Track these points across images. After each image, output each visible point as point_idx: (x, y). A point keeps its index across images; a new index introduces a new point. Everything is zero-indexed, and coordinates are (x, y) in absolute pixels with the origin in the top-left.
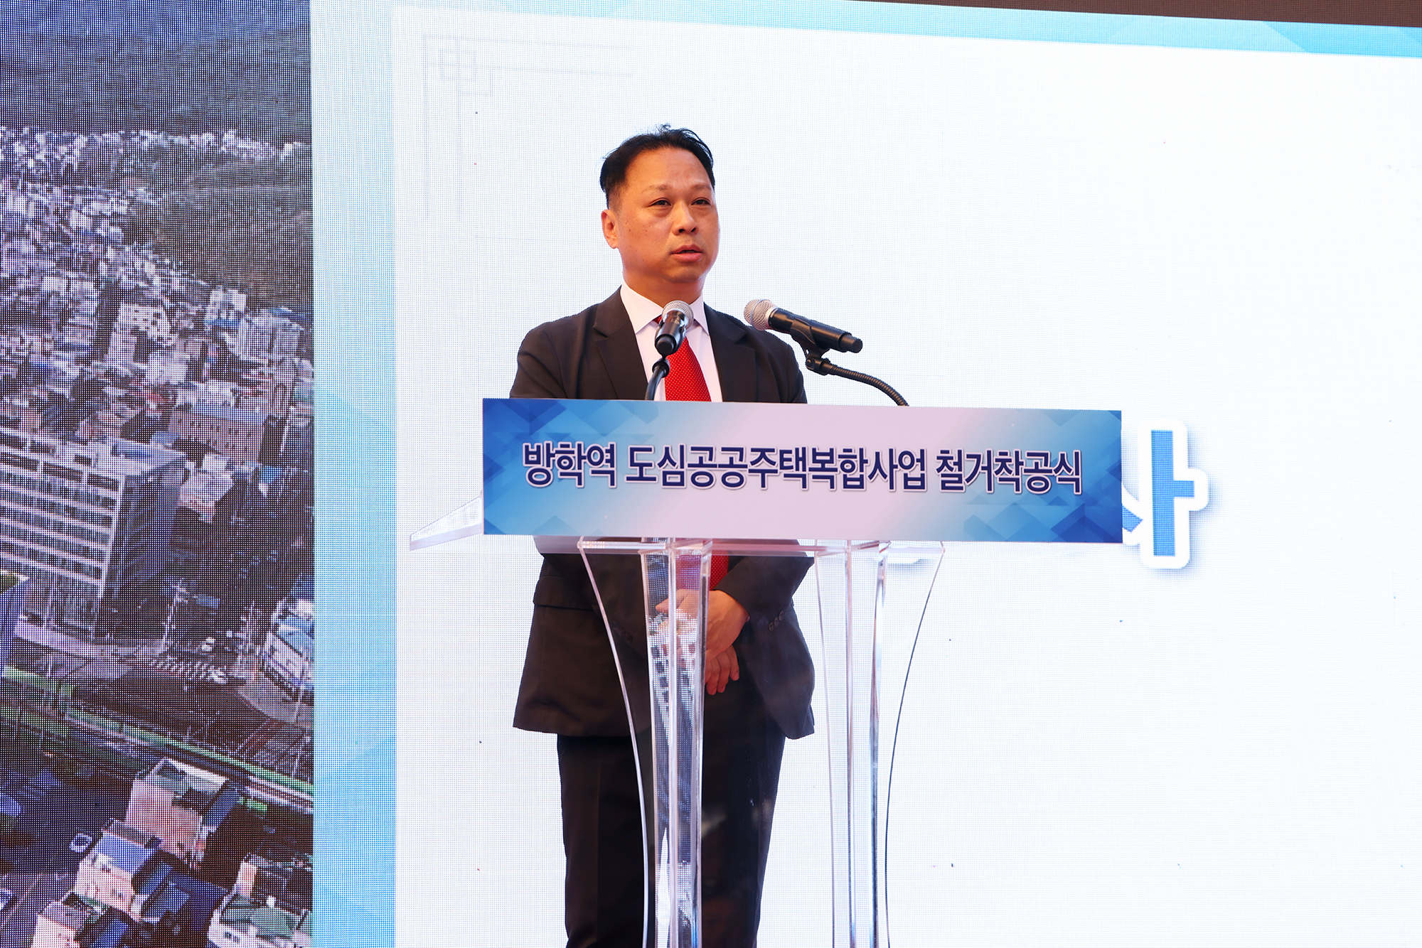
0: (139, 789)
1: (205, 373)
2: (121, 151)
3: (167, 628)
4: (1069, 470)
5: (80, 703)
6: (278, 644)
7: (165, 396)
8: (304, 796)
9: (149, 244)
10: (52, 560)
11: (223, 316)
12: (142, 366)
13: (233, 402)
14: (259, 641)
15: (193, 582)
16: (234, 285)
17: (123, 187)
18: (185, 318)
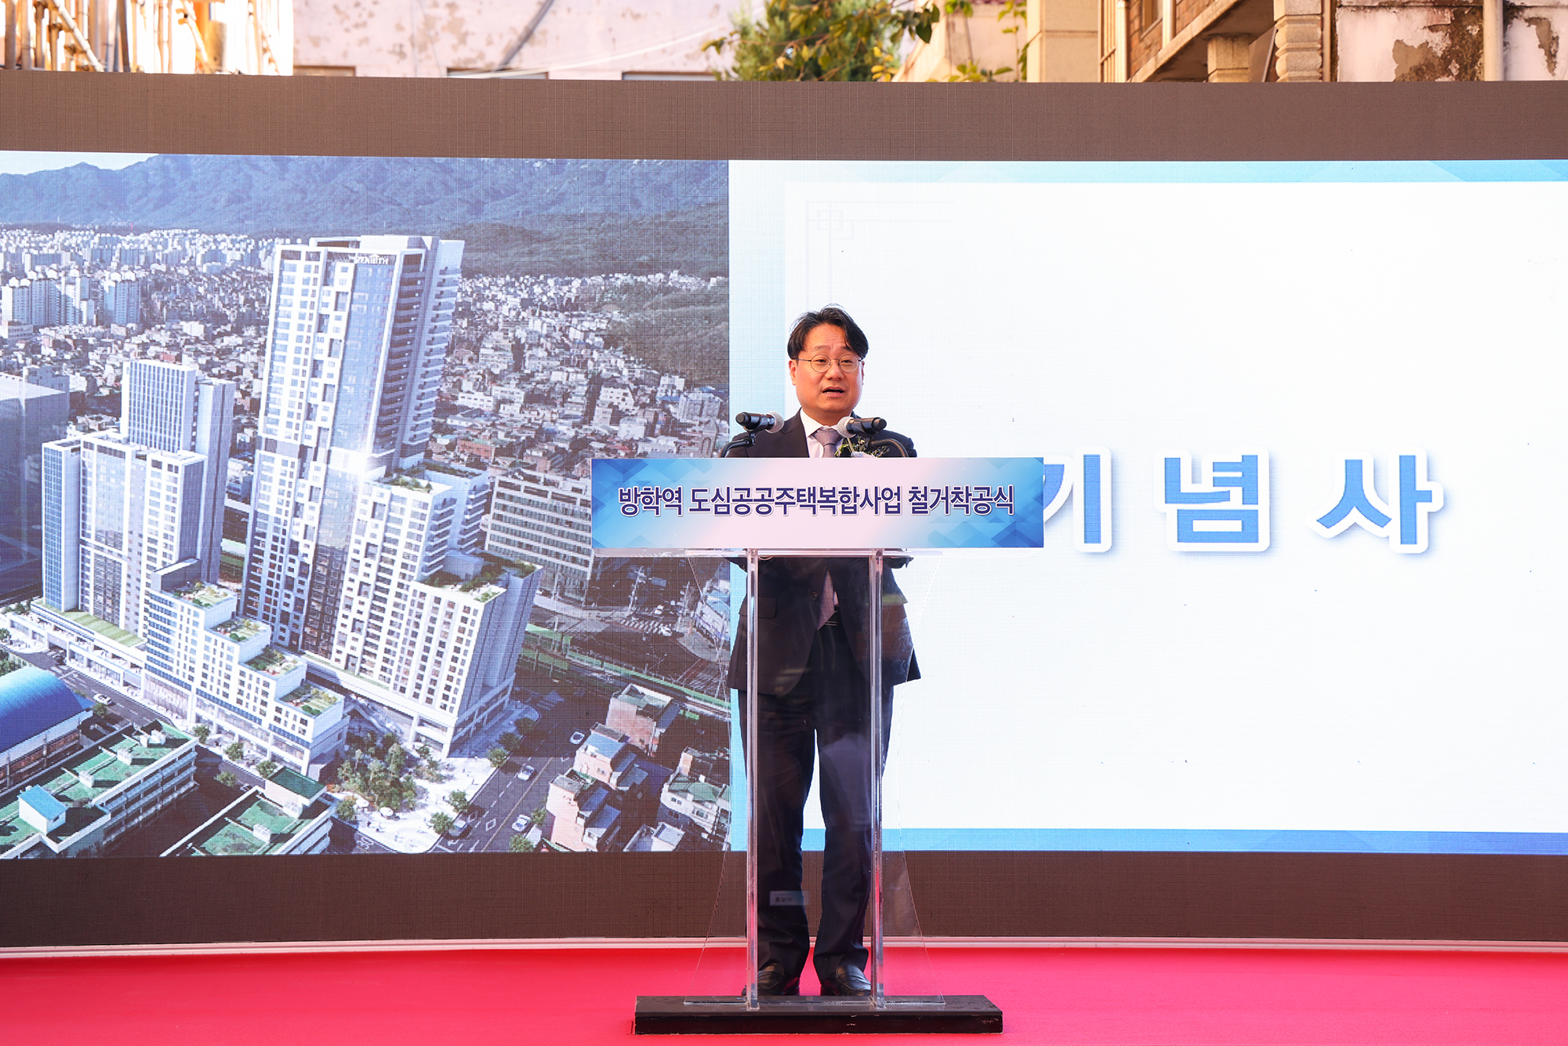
0: (614, 704)
1: (657, 432)
2: (603, 288)
3: (632, 599)
4: (1005, 499)
5: (575, 648)
6: (706, 610)
7: (630, 448)
8: (723, 710)
9: (619, 349)
10: (557, 555)
11: (669, 394)
12: (615, 428)
13: (675, 451)
14: (693, 607)
15: (649, 569)
16: (676, 373)
17: (604, 312)
18: (643, 396)
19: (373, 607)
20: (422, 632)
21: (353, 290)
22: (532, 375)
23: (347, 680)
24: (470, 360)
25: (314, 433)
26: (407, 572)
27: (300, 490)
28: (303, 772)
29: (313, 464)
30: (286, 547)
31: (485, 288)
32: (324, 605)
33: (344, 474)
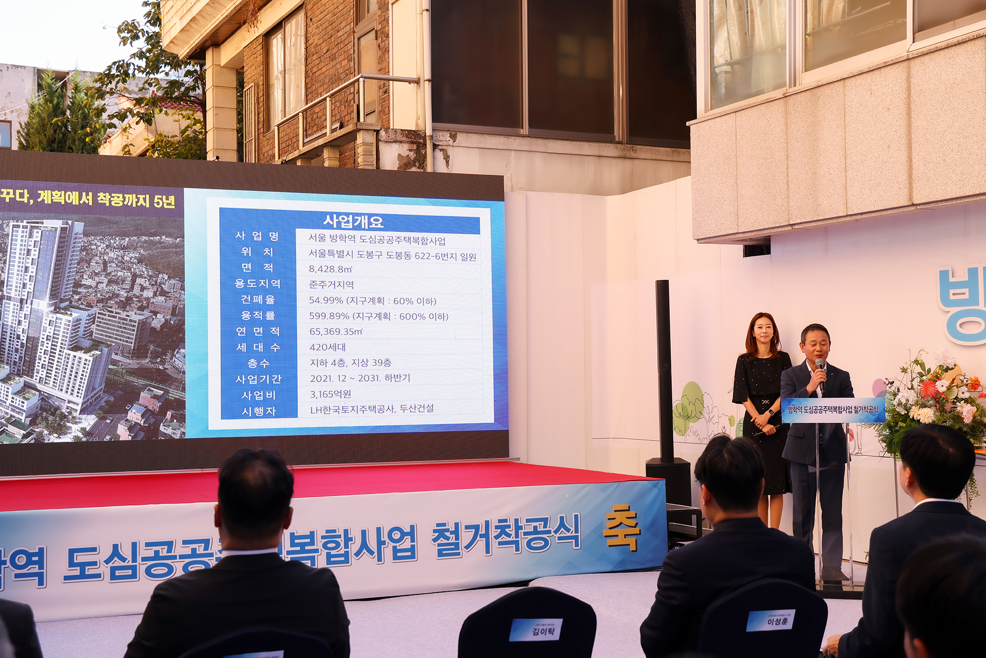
0: (142, 394)
1: (157, 295)
2: (137, 241)
3: (149, 356)
5: (127, 374)
6: (176, 360)
7: (148, 300)
8: (183, 396)
9: (144, 264)
10: (120, 340)
11: (162, 281)
12: (142, 293)
13: (164, 301)
14: (171, 359)
15: (155, 345)
16: (165, 273)
17: (138, 250)
18: (152, 281)
19: (50, 359)
20: (69, 368)
21: (41, 240)
22: (110, 273)
23: (39, 387)
24: (87, 267)
25: (26, 294)
26: (63, 346)
27: (21, 315)
28: (23, 421)
29: (26, 305)
30: (15, 337)
31: (92, 240)
32: (30, 358)
33: (38, 309)
